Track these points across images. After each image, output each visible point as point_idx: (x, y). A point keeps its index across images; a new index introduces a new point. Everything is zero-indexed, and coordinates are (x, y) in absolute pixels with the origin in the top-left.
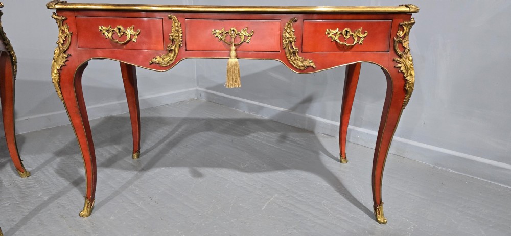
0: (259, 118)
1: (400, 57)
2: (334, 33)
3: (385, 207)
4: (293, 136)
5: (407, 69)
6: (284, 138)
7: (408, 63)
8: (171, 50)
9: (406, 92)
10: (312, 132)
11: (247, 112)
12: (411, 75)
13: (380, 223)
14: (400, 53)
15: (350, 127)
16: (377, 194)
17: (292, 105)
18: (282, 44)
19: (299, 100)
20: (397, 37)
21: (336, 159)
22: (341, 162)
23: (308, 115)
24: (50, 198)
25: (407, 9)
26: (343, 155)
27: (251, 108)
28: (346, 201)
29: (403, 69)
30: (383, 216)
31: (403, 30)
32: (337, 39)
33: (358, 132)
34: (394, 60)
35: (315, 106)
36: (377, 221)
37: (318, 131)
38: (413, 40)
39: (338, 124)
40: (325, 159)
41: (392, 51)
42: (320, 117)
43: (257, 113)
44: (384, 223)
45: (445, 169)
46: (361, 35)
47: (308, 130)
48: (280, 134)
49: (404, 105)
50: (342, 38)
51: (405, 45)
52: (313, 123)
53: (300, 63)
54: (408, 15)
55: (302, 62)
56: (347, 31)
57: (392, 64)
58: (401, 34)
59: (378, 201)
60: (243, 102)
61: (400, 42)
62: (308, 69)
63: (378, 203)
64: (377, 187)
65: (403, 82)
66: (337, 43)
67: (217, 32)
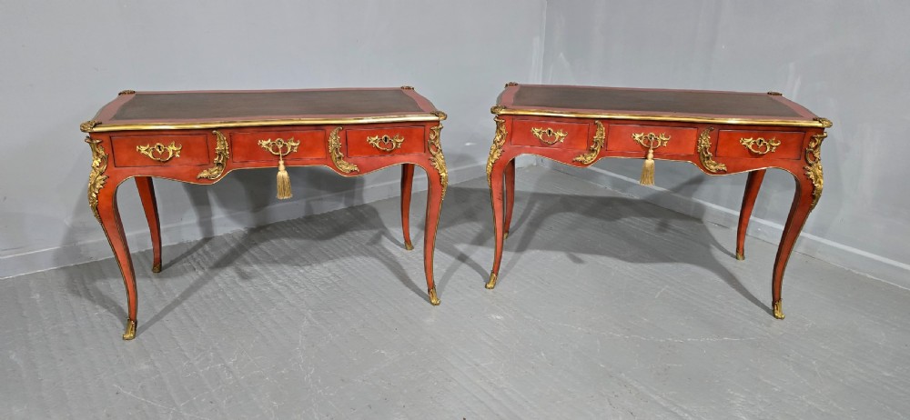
0: (628, 197)
1: (810, 165)
2: (748, 142)
3: (785, 303)
4: (675, 224)
5: (816, 177)
6: (663, 227)
7: (818, 172)
8: (593, 151)
9: (814, 197)
10: (699, 220)
11: (609, 188)
12: (820, 182)
13: (777, 318)
14: (810, 162)
15: (752, 218)
16: (777, 290)
17: (675, 185)
18: (696, 148)
19: (685, 180)
20: (809, 147)
21: (732, 256)
22: (737, 258)
23: (696, 199)
24: (447, 271)
25: (820, 125)
26: (741, 250)
27: (616, 183)
28: (743, 297)
29: (812, 176)
30: (781, 312)
31: (815, 142)
32: (750, 147)
33: (760, 225)
34: (804, 168)
35: (707, 189)
36: (774, 316)
37: (707, 219)
38: (825, 151)
39: (738, 214)
40: (717, 253)
41: (803, 160)
42: (712, 202)
43: (624, 191)
44: (782, 318)
45: (862, 274)
46: (774, 144)
47: (695, 217)
48: (658, 220)
49: (811, 208)
50: (755, 146)
51: (816, 155)
52: (701, 209)
53: (712, 167)
54: (821, 130)
55: (715, 166)
56: (761, 141)
57: (802, 171)
58: (813, 145)
59: (777, 297)
60: (606, 176)
61: (811, 152)
62: (719, 172)
63: (776, 299)
64: (777, 284)
65: (811, 188)
66: (749, 150)
67: (637, 136)
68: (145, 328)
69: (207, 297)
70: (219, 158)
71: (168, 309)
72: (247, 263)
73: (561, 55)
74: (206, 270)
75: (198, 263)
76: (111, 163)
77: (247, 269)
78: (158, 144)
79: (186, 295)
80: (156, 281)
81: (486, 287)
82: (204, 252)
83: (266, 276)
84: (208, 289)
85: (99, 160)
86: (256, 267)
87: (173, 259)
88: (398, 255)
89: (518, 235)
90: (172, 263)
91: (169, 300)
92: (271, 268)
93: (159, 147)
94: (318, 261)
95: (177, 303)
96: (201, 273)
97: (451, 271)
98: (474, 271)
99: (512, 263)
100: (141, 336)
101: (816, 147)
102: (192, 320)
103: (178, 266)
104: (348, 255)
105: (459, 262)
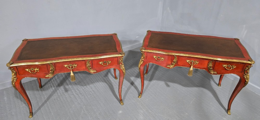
1: (245, 74)
2: (225, 66)
5: (247, 78)
7: (248, 77)
8: (173, 64)
9: (245, 84)
12: (248, 80)
13: (228, 114)
14: (246, 73)
18: (207, 66)
22: (218, 86)
24: (127, 89)
26: (220, 83)
29: (245, 78)
30: (230, 113)
31: (248, 67)
34: (243, 75)
38: (251, 71)
41: (243, 72)
44: (230, 115)
46: (234, 67)
49: (244, 87)
50: (227, 67)
51: (248, 71)
53: (212, 72)
54: (251, 64)
55: (213, 72)
56: (229, 66)
57: (242, 76)
58: (247, 68)
59: (229, 108)
61: (246, 70)
62: (214, 74)
63: (229, 109)
64: (229, 105)
65: (245, 81)
66: (225, 68)
67: (188, 61)
68: (36, 113)
69: (55, 100)
70: (52, 71)
71: (43, 105)
72: (67, 85)
73: (168, 8)
74: (55, 87)
75: (53, 84)
76: (18, 74)
77: (67, 87)
78: (32, 68)
79: (48, 99)
80: (40, 92)
81: (138, 97)
82: (55, 79)
83: (73, 91)
84: (55, 96)
85: (14, 74)
86: (70, 86)
87: (46, 82)
88: (113, 82)
89: (150, 73)
90: (46, 84)
91: (43, 100)
92: (74, 87)
93: (32, 69)
94: (89, 84)
95: (46, 102)
96: (53, 88)
97: (128, 89)
98: (135, 90)
99: (147, 86)
100: (34, 116)
101: (248, 69)
102: (50, 110)
103: (47, 86)
104: (98, 82)
105: (131, 85)
